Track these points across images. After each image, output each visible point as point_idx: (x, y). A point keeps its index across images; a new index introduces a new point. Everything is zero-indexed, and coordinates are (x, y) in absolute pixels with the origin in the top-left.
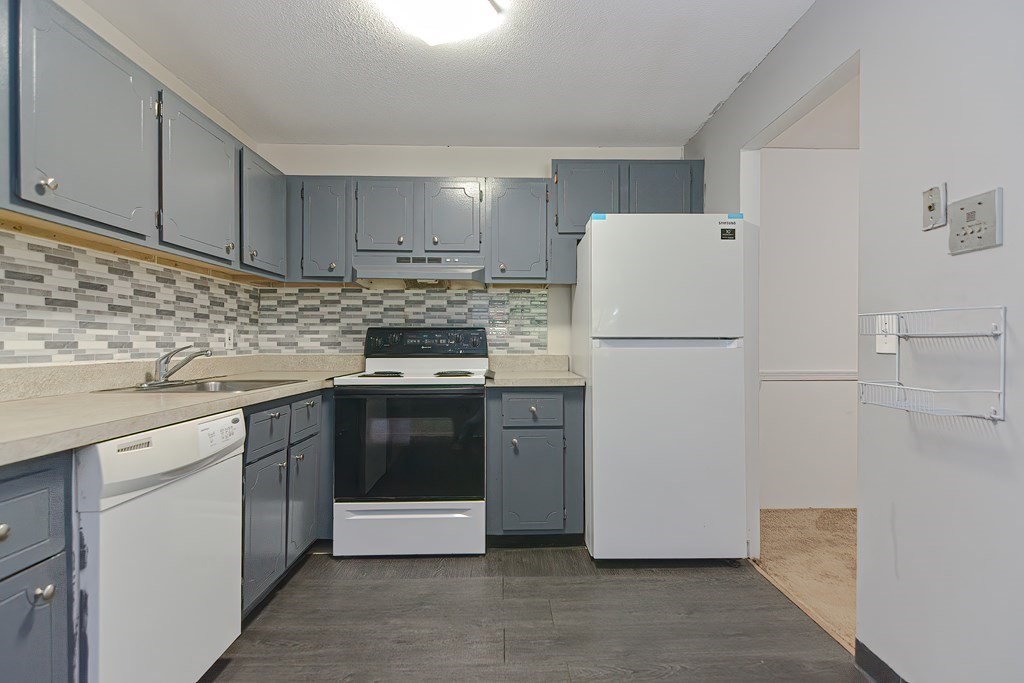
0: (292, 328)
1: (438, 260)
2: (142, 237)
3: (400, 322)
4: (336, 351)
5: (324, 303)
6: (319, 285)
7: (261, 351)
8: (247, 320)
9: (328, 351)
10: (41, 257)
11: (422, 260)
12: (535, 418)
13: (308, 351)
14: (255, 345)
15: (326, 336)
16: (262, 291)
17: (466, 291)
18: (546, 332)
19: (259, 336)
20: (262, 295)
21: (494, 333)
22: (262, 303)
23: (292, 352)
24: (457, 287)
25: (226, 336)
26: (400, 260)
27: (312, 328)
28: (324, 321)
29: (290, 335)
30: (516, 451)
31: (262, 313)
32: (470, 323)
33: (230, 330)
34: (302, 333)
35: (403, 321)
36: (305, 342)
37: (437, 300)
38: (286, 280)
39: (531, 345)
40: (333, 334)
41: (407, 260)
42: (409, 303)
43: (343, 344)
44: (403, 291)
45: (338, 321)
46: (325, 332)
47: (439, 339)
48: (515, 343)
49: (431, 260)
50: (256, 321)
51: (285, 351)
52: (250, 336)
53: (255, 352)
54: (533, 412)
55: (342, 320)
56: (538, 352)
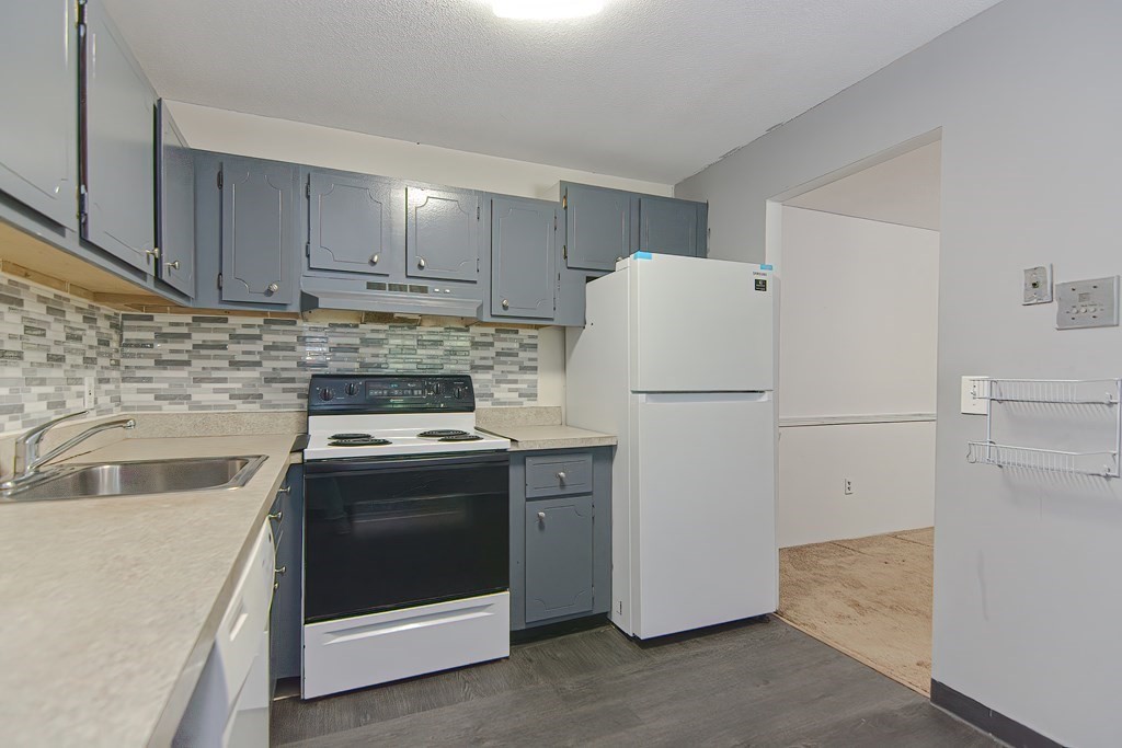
0: (183, 373)
1: (423, 290)
2: (63, 231)
3: (353, 367)
4: (255, 407)
5: (235, 338)
6: (228, 312)
7: (125, 408)
8: (108, 362)
9: (241, 406)
11: (402, 288)
12: (563, 485)
13: (209, 407)
14: (117, 400)
15: (240, 386)
16: (125, 317)
17: (442, 329)
18: (536, 381)
19: (122, 385)
20: (126, 323)
21: (479, 380)
22: (127, 335)
23: (183, 408)
24: (431, 323)
25: (85, 388)
26: (370, 286)
27: (216, 374)
28: (235, 364)
29: (175, 383)
30: (541, 526)
31: (128, 350)
32: (450, 368)
33: (89, 378)
34: (197, 380)
35: (357, 365)
36: (204, 394)
37: (397, 339)
39: (520, 396)
40: (251, 383)
41: (380, 287)
42: (366, 342)
43: (266, 397)
44: (356, 326)
45: (259, 364)
46: (237, 380)
47: (412, 389)
48: (502, 393)
49: (413, 289)
50: (120, 364)
51: (168, 408)
52: (111, 387)
53: (117, 410)
54: (561, 478)
55: (265, 363)
56: (527, 403)
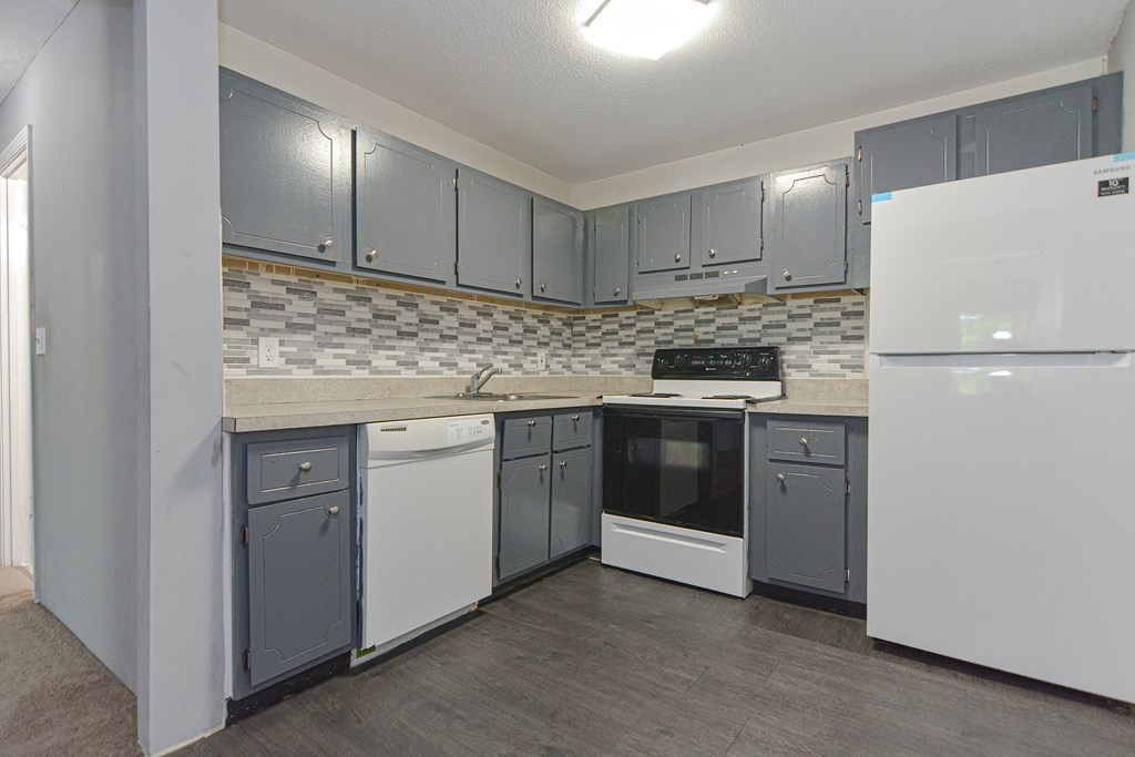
0: (597, 351)
1: (716, 274)
2: (444, 283)
3: (689, 343)
4: (631, 373)
5: (623, 326)
6: (617, 309)
7: (574, 373)
8: (560, 345)
9: (626, 373)
10: (394, 302)
11: (699, 276)
12: (807, 452)
13: (609, 373)
14: (568, 367)
15: (624, 358)
16: (575, 319)
17: (760, 306)
18: (862, 350)
19: (573, 359)
20: (575, 322)
21: (792, 353)
22: (575, 329)
23: (597, 373)
24: (751, 301)
25: (538, 358)
26: (678, 278)
27: (613, 351)
28: (622, 344)
29: (594, 357)
30: (784, 489)
31: (575, 338)
32: (765, 342)
33: (542, 353)
34: (604, 355)
35: (692, 342)
36: (607, 364)
37: (727, 318)
38: (582, 307)
39: (842, 367)
40: (628, 357)
41: (683, 278)
42: (699, 322)
43: (637, 366)
44: (692, 311)
45: (633, 343)
46: (623, 355)
47: (725, 359)
48: (822, 364)
49: (709, 275)
50: (570, 346)
51: (591, 373)
52: (564, 359)
53: (567, 374)
54: (803, 444)
55: (637, 343)
56: (850, 375)
